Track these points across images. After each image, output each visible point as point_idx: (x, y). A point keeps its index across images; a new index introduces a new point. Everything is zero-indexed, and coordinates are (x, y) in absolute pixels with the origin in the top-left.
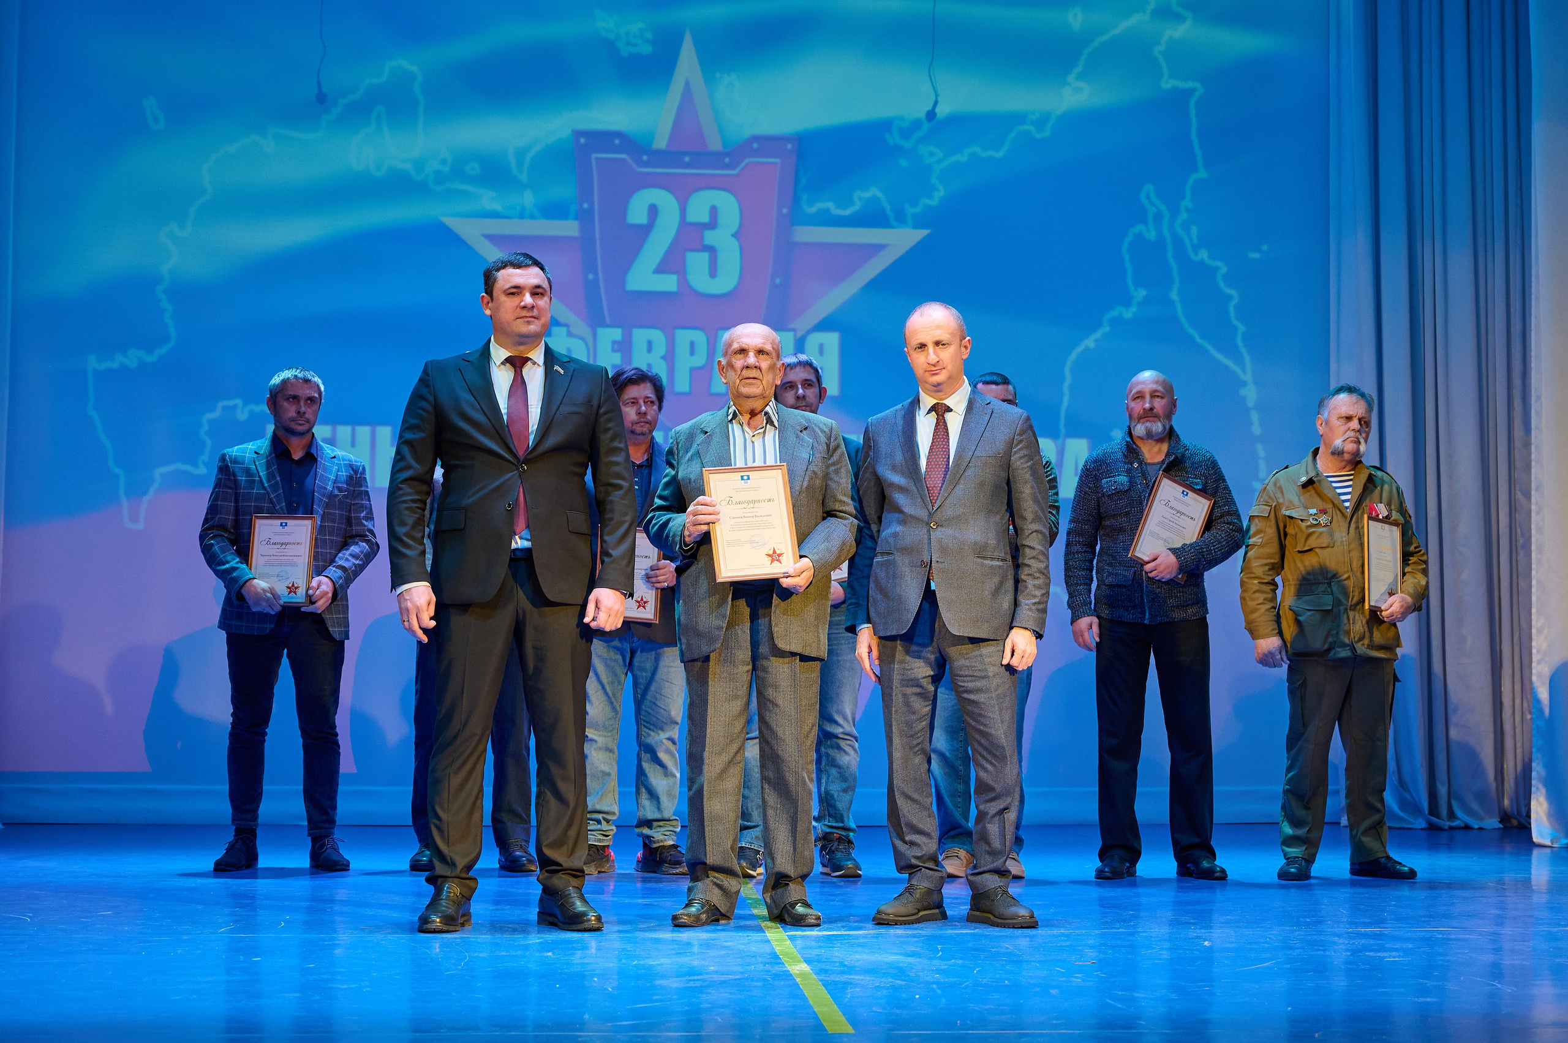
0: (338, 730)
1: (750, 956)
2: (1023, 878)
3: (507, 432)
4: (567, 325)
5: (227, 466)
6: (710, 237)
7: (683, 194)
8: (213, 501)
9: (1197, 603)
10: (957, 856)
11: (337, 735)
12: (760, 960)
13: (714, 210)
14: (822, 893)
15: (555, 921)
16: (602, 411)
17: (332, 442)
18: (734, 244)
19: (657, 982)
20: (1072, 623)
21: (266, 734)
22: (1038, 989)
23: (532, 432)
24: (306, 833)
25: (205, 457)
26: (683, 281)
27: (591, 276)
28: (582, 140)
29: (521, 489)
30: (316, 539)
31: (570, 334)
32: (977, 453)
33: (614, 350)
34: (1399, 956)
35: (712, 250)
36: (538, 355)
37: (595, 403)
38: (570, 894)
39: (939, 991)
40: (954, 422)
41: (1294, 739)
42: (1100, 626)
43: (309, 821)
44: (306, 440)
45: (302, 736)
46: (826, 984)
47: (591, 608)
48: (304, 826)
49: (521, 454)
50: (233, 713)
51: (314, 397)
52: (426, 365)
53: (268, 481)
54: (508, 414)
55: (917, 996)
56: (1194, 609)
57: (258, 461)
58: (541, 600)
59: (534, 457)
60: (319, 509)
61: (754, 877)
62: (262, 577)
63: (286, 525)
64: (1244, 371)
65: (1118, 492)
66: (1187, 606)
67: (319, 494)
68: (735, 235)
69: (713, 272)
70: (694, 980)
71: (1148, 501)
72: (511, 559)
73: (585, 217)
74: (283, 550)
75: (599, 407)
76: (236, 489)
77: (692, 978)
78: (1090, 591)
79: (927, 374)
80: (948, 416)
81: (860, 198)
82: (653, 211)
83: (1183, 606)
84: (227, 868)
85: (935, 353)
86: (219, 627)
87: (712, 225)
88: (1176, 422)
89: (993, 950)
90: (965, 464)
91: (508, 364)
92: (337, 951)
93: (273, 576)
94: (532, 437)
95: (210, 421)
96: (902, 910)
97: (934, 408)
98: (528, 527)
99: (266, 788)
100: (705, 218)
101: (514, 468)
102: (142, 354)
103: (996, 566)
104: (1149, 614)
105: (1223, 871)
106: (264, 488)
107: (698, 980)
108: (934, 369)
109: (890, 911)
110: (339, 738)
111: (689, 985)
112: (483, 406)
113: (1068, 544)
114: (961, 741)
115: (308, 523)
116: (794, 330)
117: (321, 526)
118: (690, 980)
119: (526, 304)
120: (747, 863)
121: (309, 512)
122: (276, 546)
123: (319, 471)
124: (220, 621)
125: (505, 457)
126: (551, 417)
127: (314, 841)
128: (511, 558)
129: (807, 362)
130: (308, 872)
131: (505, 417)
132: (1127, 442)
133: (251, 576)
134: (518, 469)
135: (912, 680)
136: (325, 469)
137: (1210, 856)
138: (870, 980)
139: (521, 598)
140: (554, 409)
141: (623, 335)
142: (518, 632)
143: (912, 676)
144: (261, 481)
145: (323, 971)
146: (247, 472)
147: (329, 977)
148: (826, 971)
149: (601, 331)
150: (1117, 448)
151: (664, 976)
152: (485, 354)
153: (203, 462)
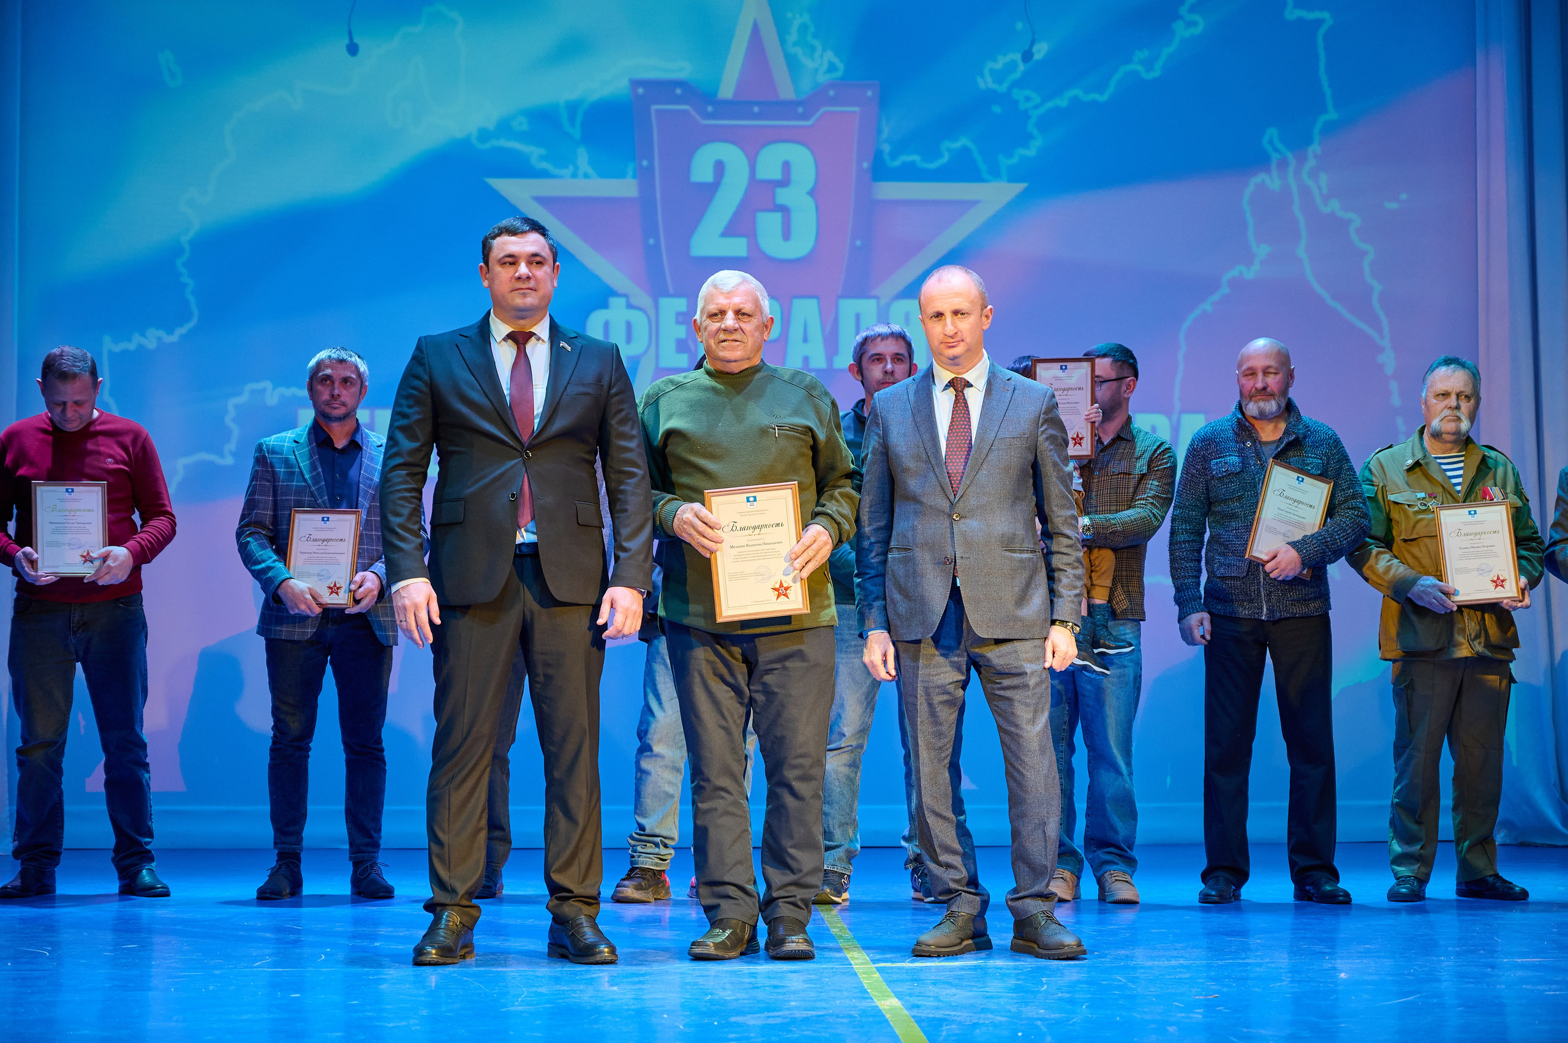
0: (384, 745)
1: (835, 990)
2: (1138, 903)
3: (510, 415)
4: (626, 296)
5: (264, 456)
6: (783, 196)
7: (752, 151)
8: (250, 495)
9: (1320, 598)
10: (1062, 878)
11: (382, 750)
12: (846, 994)
13: (786, 166)
14: (914, 921)
15: (564, 951)
16: (613, 391)
17: (372, 427)
18: (810, 203)
19: (733, 1019)
20: (1180, 620)
21: (308, 749)
22: (1154, 1026)
23: (538, 415)
24: (347, 855)
25: (232, 446)
26: (753, 245)
27: (651, 241)
28: (641, 91)
29: (526, 479)
30: (361, 535)
31: (630, 306)
32: (1000, 435)
33: (678, 323)
34: (1560, 990)
35: (785, 210)
36: (542, 329)
37: (605, 382)
38: (582, 923)
39: (1044, 1029)
40: (975, 398)
41: (1401, 747)
42: (1212, 622)
43: (351, 844)
44: (349, 426)
45: (345, 750)
46: (919, 1021)
47: (605, 609)
48: (345, 850)
49: (525, 438)
50: (274, 725)
51: (350, 377)
52: (420, 340)
53: (311, 472)
54: (510, 395)
55: (1020, 1034)
56: (1317, 604)
57: (298, 450)
58: (548, 600)
59: (541, 442)
60: (364, 502)
61: (839, 903)
62: (301, 576)
63: (328, 520)
64: (1382, 337)
65: (1230, 475)
66: (1309, 600)
67: (364, 485)
68: (811, 193)
69: (787, 235)
70: (773, 1017)
71: (1263, 483)
72: (516, 556)
73: (645, 177)
74: (324, 547)
75: (610, 388)
76: (274, 482)
77: (771, 1014)
78: (1199, 584)
79: (943, 346)
80: (968, 392)
81: (949, 150)
82: (720, 168)
83: (1305, 600)
84: (273, 896)
85: (953, 324)
86: (258, 633)
87: (785, 182)
88: (1292, 394)
89: (1104, 983)
90: (987, 448)
91: (509, 341)
92: (383, 987)
93: (313, 575)
94: (537, 421)
95: (236, 407)
96: (946, 941)
97: (951, 384)
98: (533, 518)
99: (311, 808)
100: (777, 175)
101: (518, 454)
102: (161, 333)
103: (1026, 558)
104: (1267, 609)
105: (1347, 895)
106: (305, 480)
107: (779, 1016)
108: (951, 340)
109: (931, 942)
110: (385, 753)
111: (768, 1022)
112: (484, 387)
113: (1173, 533)
114: (1062, 752)
115: (352, 518)
116: (877, 297)
117: (367, 520)
118: (769, 1017)
119: (520, 275)
120: (831, 889)
121: (353, 505)
122: (317, 543)
123: (365, 460)
124: (259, 626)
125: (508, 443)
126: (558, 398)
127: (356, 865)
128: (515, 554)
129: (900, 334)
130: (350, 901)
131: (508, 399)
132: (1238, 419)
133: (288, 576)
134: (522, 456)
135: (938, 687)
136: (372, 459)
137: (1332, 878)
138: (967, 1016)
139: (528, 598)
140: (561, 390)
141: (688, 305)
142: (525, 636)
143: (939, 683)
144: (301, 472)
145: (369, 1008)
146: (286, 462)
147: (375, 1015)
148: (918, 1007)
149: (664, 302)
150: (1227, 424)
151: (739, 1012)
152: (484, 329)
153: (230, 451)
